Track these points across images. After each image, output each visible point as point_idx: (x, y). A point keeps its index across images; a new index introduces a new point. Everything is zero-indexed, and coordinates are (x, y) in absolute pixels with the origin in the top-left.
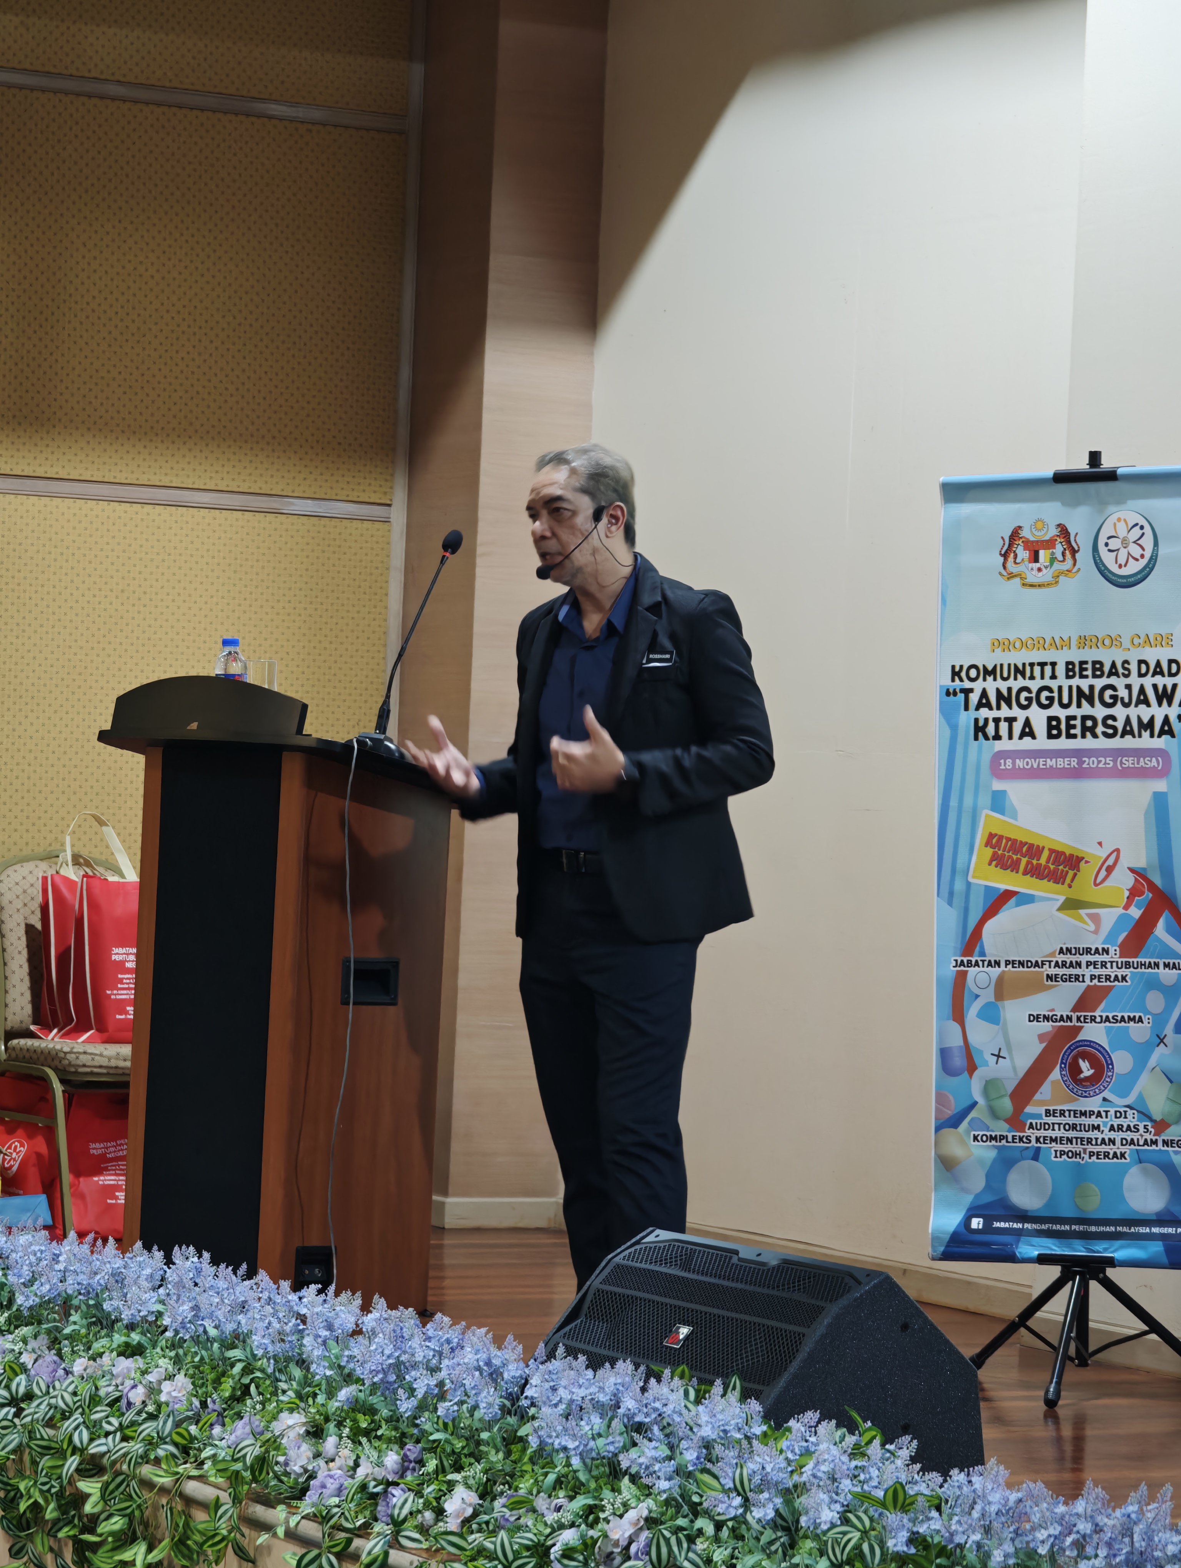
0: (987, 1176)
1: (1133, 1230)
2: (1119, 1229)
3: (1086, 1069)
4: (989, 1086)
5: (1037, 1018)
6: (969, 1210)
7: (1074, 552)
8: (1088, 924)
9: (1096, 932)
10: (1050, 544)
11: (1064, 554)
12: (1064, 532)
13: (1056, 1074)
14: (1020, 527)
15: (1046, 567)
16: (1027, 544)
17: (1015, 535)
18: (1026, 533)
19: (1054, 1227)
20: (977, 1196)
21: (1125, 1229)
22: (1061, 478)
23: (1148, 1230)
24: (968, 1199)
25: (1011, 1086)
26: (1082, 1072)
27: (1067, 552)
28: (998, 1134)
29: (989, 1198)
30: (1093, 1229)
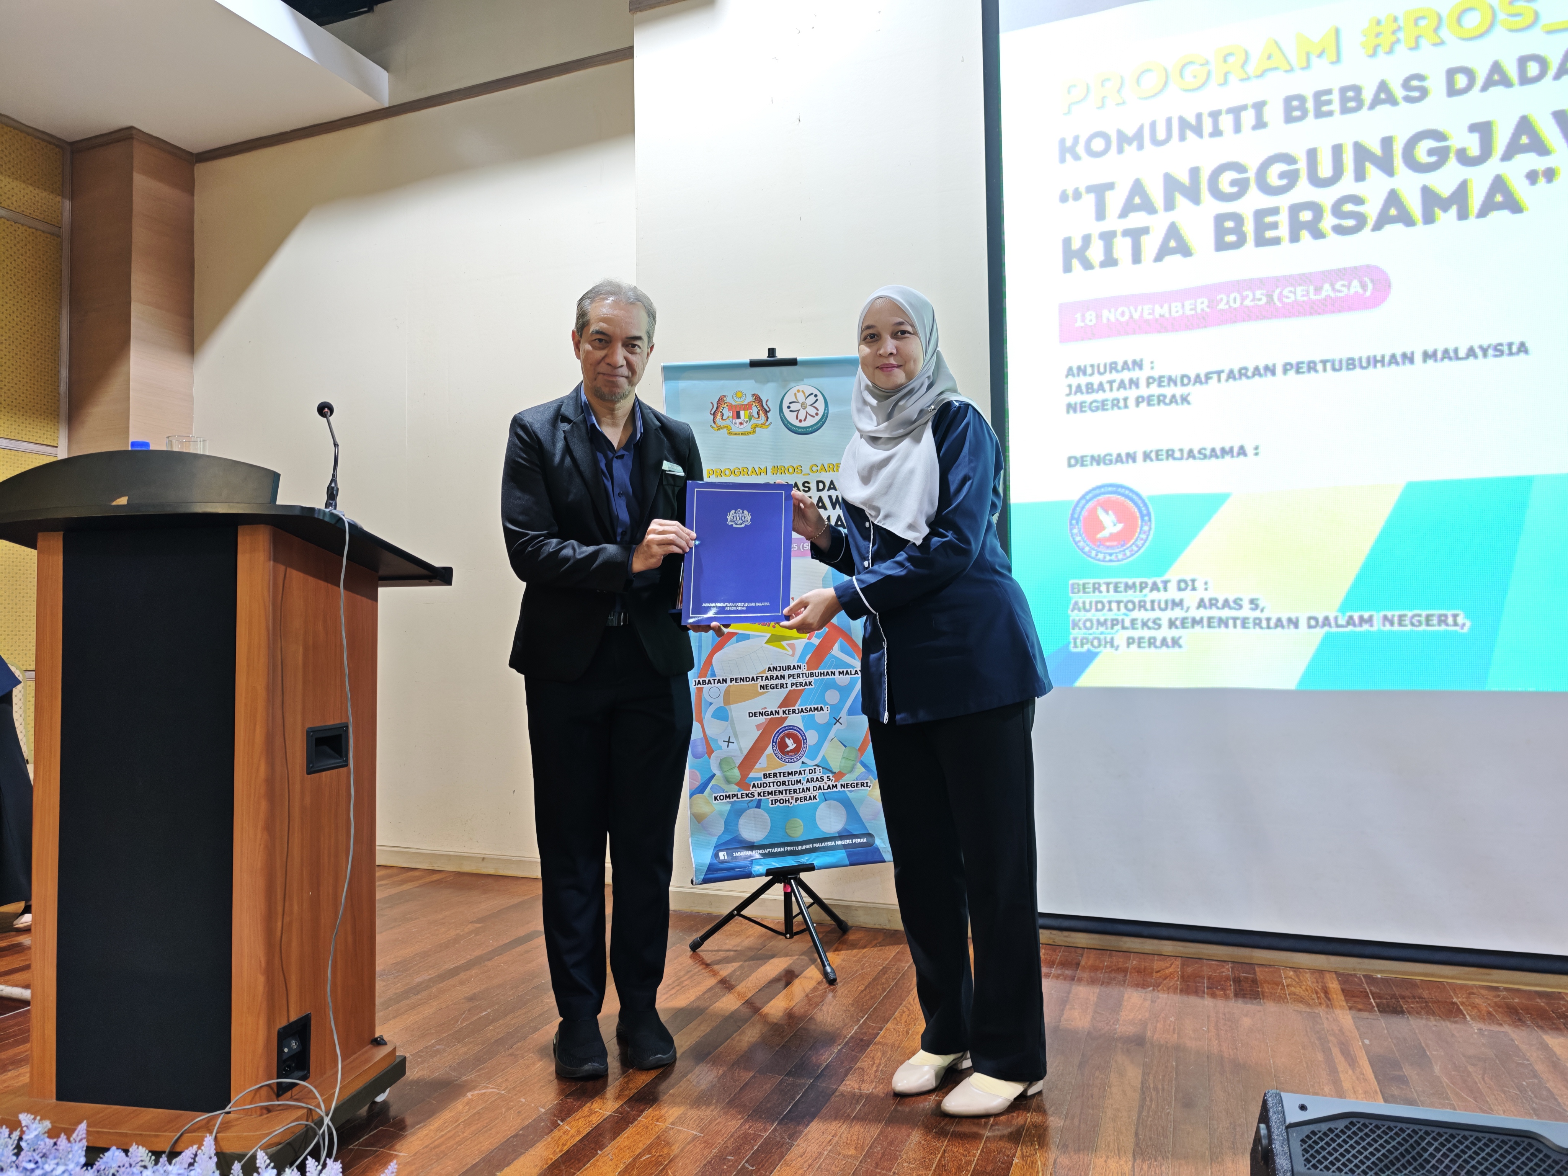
0: (725, 822)
1: (823, 844)
2: (815, 845)
3: (791, 744)
4: (723, 763)
5: (755, 714)
6: (715, 847)
7: (766, 412)
8: (787, 650)
9: (793, 655)
10: (748, 407)
11: (758, 413)
12: (758, 399)
13: (769, 750)
14: (725, 396)
15: (746, 422)
16: (730, 407)
17: (721, 401)
18: (729, 400)
19: (773, 851)
20: (719, 838)
21: (819, 845)
22: (754, 364)
23: (833, 843)
24: (714, 840)
25: (738, 761)
26: (788, 747)
27: (761, 412)
28: (731, 794)
29: (728, 837)
30: (800, 848)
